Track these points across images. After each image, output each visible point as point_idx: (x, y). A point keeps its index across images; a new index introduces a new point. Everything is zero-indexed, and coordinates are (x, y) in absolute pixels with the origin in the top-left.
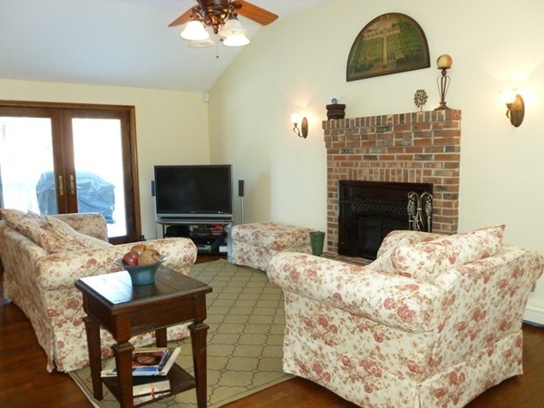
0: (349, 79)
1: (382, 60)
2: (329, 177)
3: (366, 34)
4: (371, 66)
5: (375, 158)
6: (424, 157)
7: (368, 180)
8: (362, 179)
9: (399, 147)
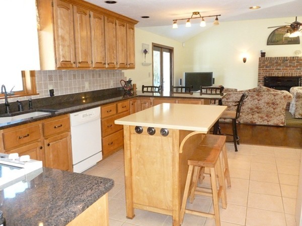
0: (268, 44)
1: (282, 40)
2: (259, 76)
3: (276, 31)
4: (278, 41)
5: (280, 69)
6: (299, 69)
7: (277, 76)
8: (274, 76)
9: (290, 66)
